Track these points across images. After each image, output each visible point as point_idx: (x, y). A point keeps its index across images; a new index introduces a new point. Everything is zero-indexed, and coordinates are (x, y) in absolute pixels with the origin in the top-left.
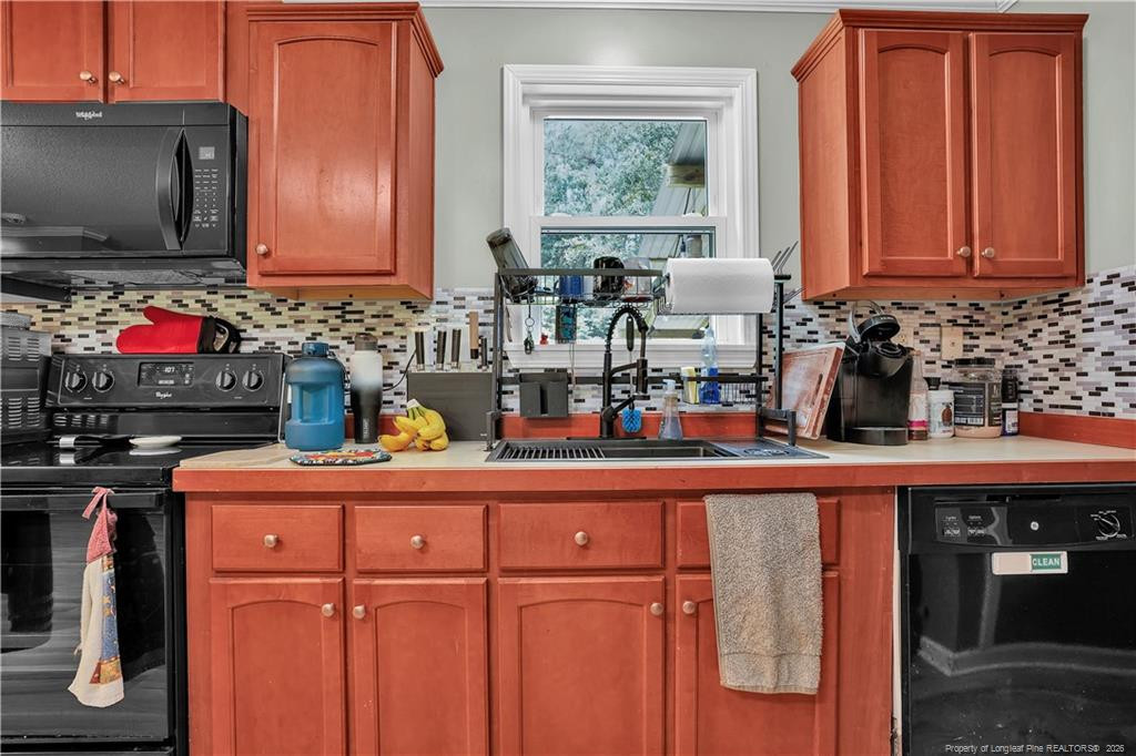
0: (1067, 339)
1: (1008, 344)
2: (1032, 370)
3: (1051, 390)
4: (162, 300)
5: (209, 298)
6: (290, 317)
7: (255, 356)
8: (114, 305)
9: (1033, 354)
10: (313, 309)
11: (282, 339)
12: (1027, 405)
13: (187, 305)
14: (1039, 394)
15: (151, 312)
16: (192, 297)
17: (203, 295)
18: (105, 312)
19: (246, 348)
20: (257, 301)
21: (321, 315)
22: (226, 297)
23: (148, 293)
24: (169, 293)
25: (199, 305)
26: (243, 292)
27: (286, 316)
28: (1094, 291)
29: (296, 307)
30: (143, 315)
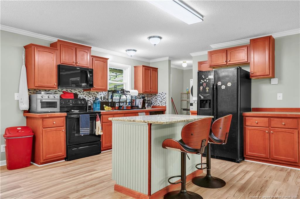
0: (156, 98)
1: (151, 99)
2: (153, 101)
4: (64, 90)
9: (153, 100)
12: (152, 105)
14: (154, 104)
15: (63, 92)
17: (70, 90)
18: (56, 92)
21: (86, 93)
23: (62, 89)
26: (76, 89)
27: (82, 93)
28: (158, 94)
29: (83, 92)
30: (62, 92)
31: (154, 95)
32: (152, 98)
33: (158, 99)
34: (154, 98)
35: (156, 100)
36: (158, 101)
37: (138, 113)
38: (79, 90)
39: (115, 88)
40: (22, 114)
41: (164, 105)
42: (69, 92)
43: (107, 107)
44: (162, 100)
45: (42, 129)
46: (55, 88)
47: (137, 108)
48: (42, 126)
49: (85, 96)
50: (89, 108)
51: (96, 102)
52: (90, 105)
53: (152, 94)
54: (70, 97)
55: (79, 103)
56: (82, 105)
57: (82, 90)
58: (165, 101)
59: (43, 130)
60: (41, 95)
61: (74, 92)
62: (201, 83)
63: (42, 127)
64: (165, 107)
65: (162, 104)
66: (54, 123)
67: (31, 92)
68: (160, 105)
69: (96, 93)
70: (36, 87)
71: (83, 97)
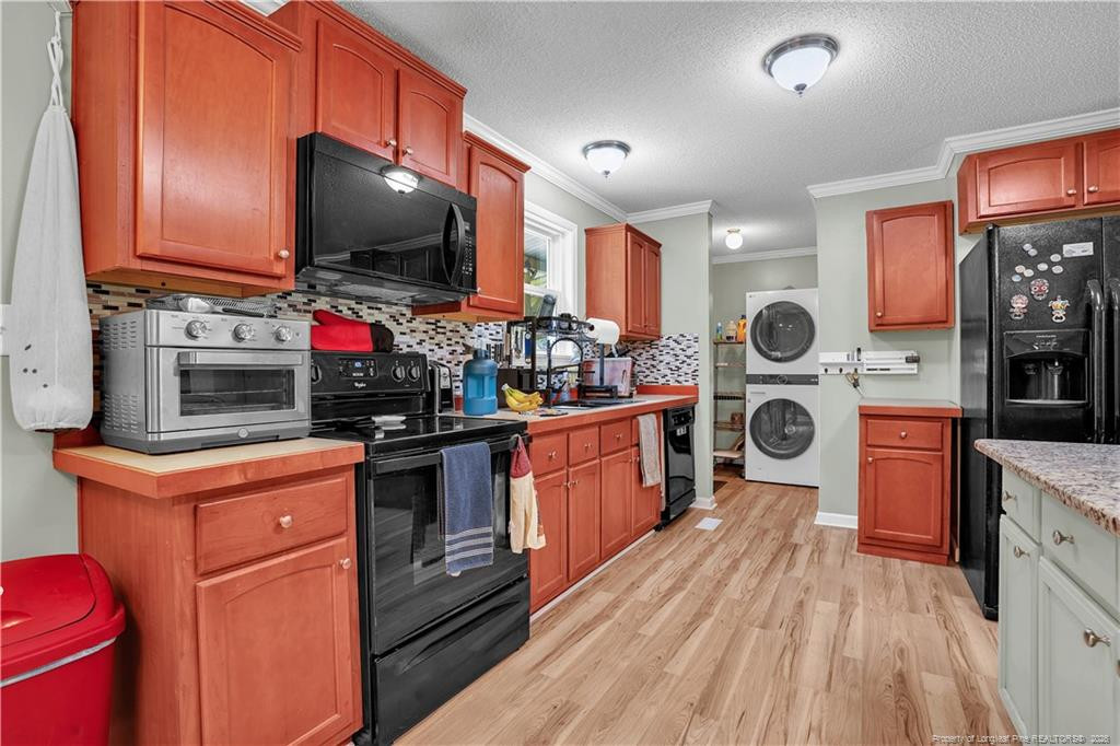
0: (653, 357)
3: (646, 377)
11: (403, 343)
13: (341, 311)
14: (641, 378)
15: (317, 315)
16: (346, 305)
17: (353, 304)
20: (388, 313)
21: (425, 327)
22: (369, 308)
25: (350, 312)
26: (380, 306)
28: (664, 341)
31: (642, 346)
32: (635, 355)
33: (661, 358)
34: (645, 355)
35: (654, 363)
36: (661, 367)
37: (635, 417)
39: (548, 308)
40: (40, 458)
41: (691, 383)
43: (519, 395)
44: (678, 363)
45: (191, 580)
46: (279, 278)
47: (608, 395)
48: (190, 558)
49: (420, 343)
50: (442, 399)
51: (477, 372)
52: (445, 383)
53: (634, 342)
54: (356, 342)
56: (412, 385)
58: (693, 368)
59: (195, 587)
60: (183, 318)
62: (1016, 279)
63: (190, 572)
64: (695, 390)
65: (680, 379)
66: (279, 525)
67: (112, 300)
68: (672, 383)
69: (463, 330)
70: (142, 257)
71: (408, 346)
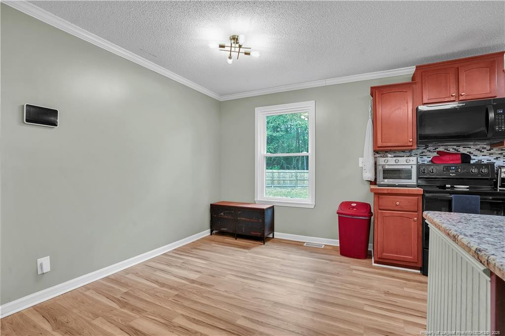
4: (441, 149)
5: (457, 148)
6: (487, 153)
7: (474, 164)
8: (425, 151)
10: (496, 150)
18: (422, 152)
19: (472, 162)
23: (436, 147)
24: (443, 147)
27: (486, 152)
29: (490, 150)
30: (436, 153)
38: (478, 147)
42: (452, 151)
55: (473, 171)
57: (485, 146)
61: (462, 150)
